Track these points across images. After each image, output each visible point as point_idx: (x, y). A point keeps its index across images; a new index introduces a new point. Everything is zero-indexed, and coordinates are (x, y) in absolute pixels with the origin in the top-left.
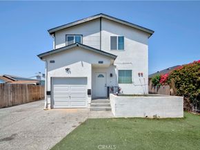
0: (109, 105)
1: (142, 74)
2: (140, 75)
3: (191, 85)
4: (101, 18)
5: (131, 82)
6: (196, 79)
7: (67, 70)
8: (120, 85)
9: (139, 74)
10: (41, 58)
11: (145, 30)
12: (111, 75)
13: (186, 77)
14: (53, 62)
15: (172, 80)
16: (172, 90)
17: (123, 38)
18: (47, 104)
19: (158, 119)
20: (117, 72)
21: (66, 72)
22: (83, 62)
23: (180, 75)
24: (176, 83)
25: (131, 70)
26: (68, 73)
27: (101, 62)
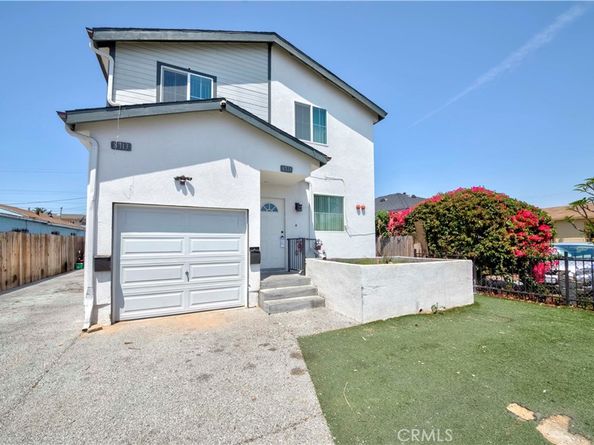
0: (314, 291)
1: (363, 208)
2: (361, 209)
3: (464, 236)
4: (270, 45)
5: (341, 228)
6: (474, 223)
7: (182, 181)
8: (319, 235)
9: (358, 208)
10: (73, 127)
11: (369, 105)
12: (298, 207)
13: (451, 220)
14: (126, 147)
15: (419, 225)
16: (417, 246)
17: (324, 112)
18: (96, 308)
19: (441, 313)
20: (311, 201)
21: (178, 190)
22: (235, 162)
23: (438, 215)
24: (428, 232)
25: (341, 198)
26: (185, 193)
27: (287, 169)
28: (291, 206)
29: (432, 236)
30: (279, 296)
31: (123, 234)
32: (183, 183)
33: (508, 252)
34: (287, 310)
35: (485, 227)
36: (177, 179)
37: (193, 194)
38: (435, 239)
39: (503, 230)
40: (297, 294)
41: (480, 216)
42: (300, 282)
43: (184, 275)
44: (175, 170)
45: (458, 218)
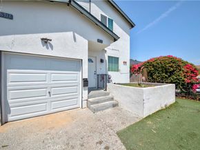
2: (125, 63)
5: (118, 70)
6: (169, 69)
8: (110, 73)
11: (129, 20)
12: (102, 61)
14: (9, 17)
17: (112, 21)
20: (107, 58)
21: (44, 46)
22: (76, 34)
23: (153, 66)
24: (148, 73)
25: (118, 58)
26: (48, 48)
27: (100, 41)
28: (99, 60)
29: (150, 74)
30: (98, 102)
31: (8, 71)
32: (46, 42)
33: (183, 81)
34: (103, 110)
35: (174, 71)
36: (42, 39)
37: (52, 49)
38: (151, 75)
39: (181, 72)
40: (105, 101)
41: (172, 67)
42: (106, 94)
43: (48, 94)
44: (41, 34)
45: (162, 67)
